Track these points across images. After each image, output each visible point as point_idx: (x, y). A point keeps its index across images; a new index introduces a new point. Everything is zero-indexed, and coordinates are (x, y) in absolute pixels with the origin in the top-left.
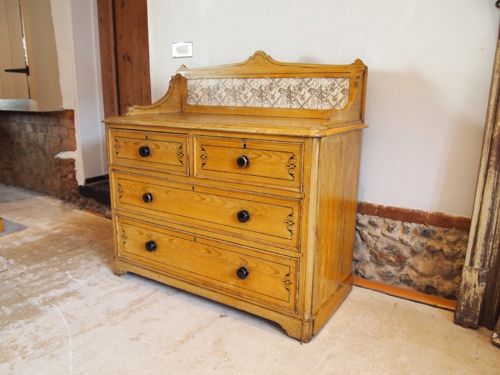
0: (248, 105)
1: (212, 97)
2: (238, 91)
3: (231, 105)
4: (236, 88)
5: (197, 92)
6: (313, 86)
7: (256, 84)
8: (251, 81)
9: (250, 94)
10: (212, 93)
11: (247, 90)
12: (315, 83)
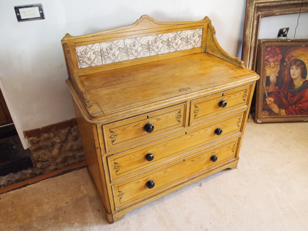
0: (139, 57)
1: (106, 57)
2: (130, 48)
3: (125, 60)
4: (128, 46)
5: (88, 56)
6: (183, 36)
7: (144, 40)
8: (140, 39)
9: (140, 49)
10: (105, 54)
11: (137, 46)
12: (184, 34)
